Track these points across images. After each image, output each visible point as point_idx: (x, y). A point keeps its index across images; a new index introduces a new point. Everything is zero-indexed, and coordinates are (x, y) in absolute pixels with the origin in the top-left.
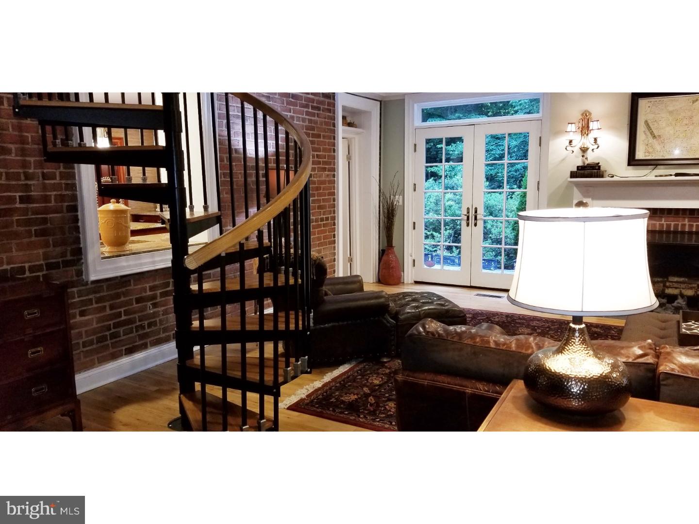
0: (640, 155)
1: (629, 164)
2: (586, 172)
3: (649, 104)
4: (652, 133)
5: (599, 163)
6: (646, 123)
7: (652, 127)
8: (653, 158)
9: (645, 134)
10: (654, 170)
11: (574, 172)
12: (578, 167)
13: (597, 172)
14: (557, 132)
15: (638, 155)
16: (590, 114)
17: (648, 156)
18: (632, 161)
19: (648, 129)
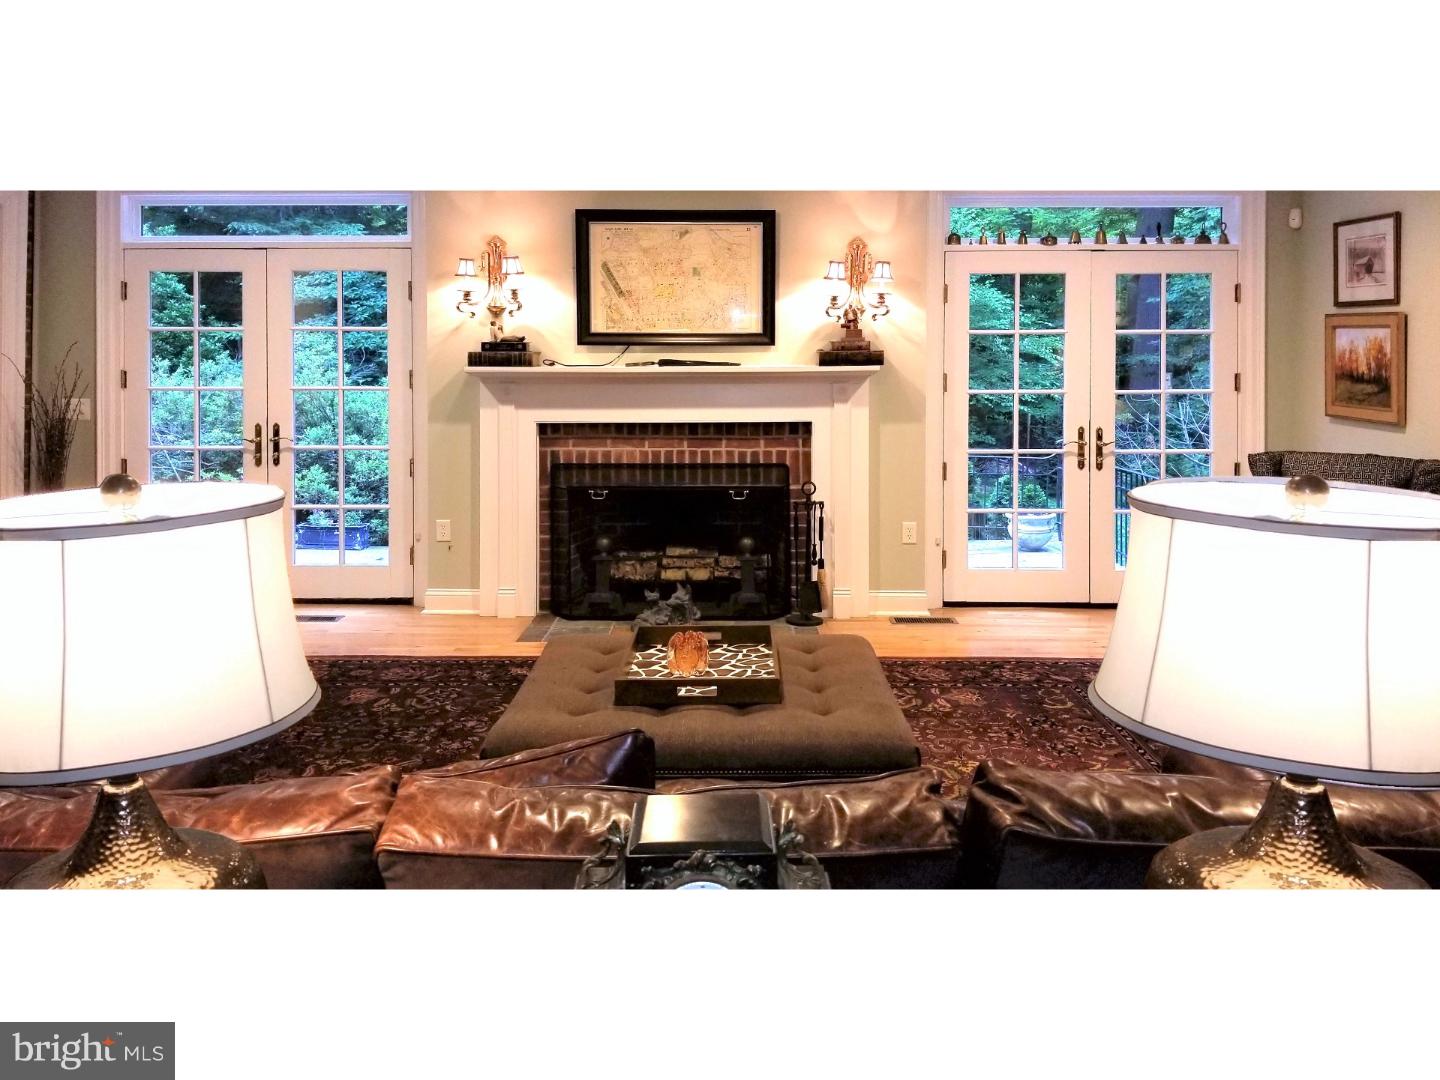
0: (598, 325)
1: (580, 342)
2: (501, 354)
3: (608, 234)
4: (616, 286)
5: (523, 338)
6: (605, 266)
7: (615, 275)
8: (621, 331)
9: (605, 287)
10: (626, 354)
11: (475, 353)
12: (483, 344)
13: (520, 356)
14: (440, 276)
15: (595, 325)
16: (503, 243)
17: (613, 327)
18: (586, 336)
19: (610, 279)
